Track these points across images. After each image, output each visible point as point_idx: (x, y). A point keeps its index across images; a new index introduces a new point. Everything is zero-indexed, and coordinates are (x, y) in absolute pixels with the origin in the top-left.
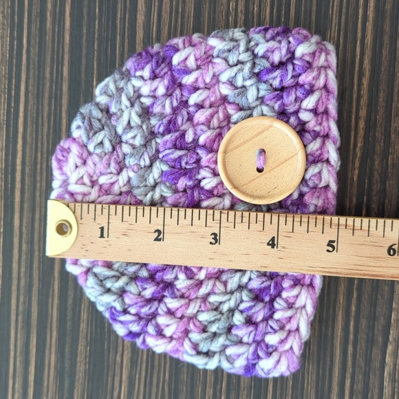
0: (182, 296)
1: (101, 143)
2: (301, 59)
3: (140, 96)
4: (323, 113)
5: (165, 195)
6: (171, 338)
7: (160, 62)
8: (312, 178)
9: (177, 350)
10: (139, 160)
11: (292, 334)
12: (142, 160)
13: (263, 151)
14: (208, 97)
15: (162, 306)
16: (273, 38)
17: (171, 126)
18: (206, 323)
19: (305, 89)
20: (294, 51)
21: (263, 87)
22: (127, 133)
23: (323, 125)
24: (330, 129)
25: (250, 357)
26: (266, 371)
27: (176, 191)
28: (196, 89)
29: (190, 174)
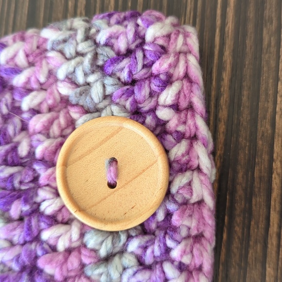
2: (153, 42)
4: (187, 109)
8: (181, 192)
13: (113, 161)
14: (45, 100)
16: (119, 23)
19: (160, 80)
20: (144, 35)
21: (109, 81)
23: (188, 124)
24: (197, 128)
27: (10, 220)
28: (30, 91)
29: (26, 196)
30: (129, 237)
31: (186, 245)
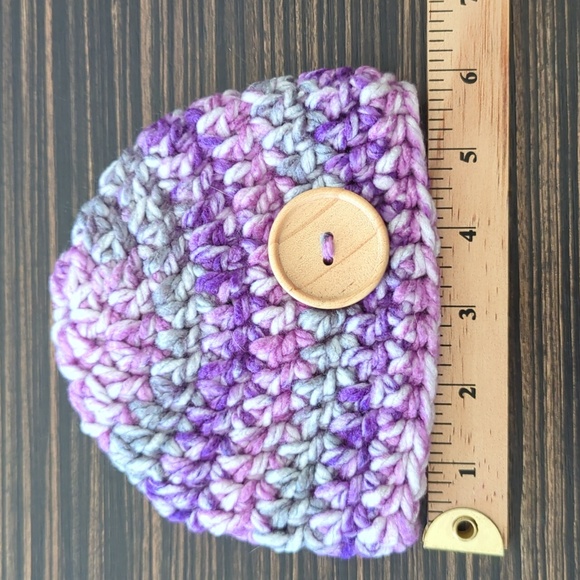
0: (242, 452)
1: (110, 248)
2: (368, 105)
3: (158, 180)
4: (407, 177)
5: (201, 310)
6: (233, 512)
7: (181, 131)
8: (402, 266)
9: (243, 530)
10: (163, 266)
11: (399, 490)
12: (166, 264)
13: (329, 236)
14: (250, 171)
15: (216, 468)
16: (329, 83)
17: (202, 215)
18: (278, 486)
19: (378, 146)
20: (359, 97)
21: (321, 149)
22: (144, 230)
23: (408, 193)
24: (418, 197)
25: (344, 528)
26: (369, 547)
27: (217, 304)
28: (232, 163)
29: (234, 277)
30: (348, 317)
31: (409, 322)
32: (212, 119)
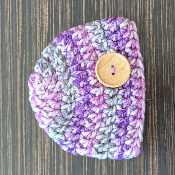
0: (89, 130)
1: (48, 73)
2: (122, 28)
3: (61, 52)
4: (134, 49)
5: (75, 90)
6: (86, 148)
7: (67, 38)
8: (134, 74)
9: (90, 153)
10: (63, 77)
11: (136, 139)
12: (64, 77)
13: (113, 66)
14: (88, 49)
15: (81, 135)
16: (110, 22)
17: (74, 62)
18: (100, 140)
19: (126, 40)
20: (119, 26)
21: (109, 41)
22: (57, 67)
23: (135, 53)
24: (138, 54)
25: (120, 151)
26: (127, 156)
27: (80, 88)
28: (83, 46)
29: (85, 80)
30: (119, 90)
31: (137, 91)
32: (76, 34)
